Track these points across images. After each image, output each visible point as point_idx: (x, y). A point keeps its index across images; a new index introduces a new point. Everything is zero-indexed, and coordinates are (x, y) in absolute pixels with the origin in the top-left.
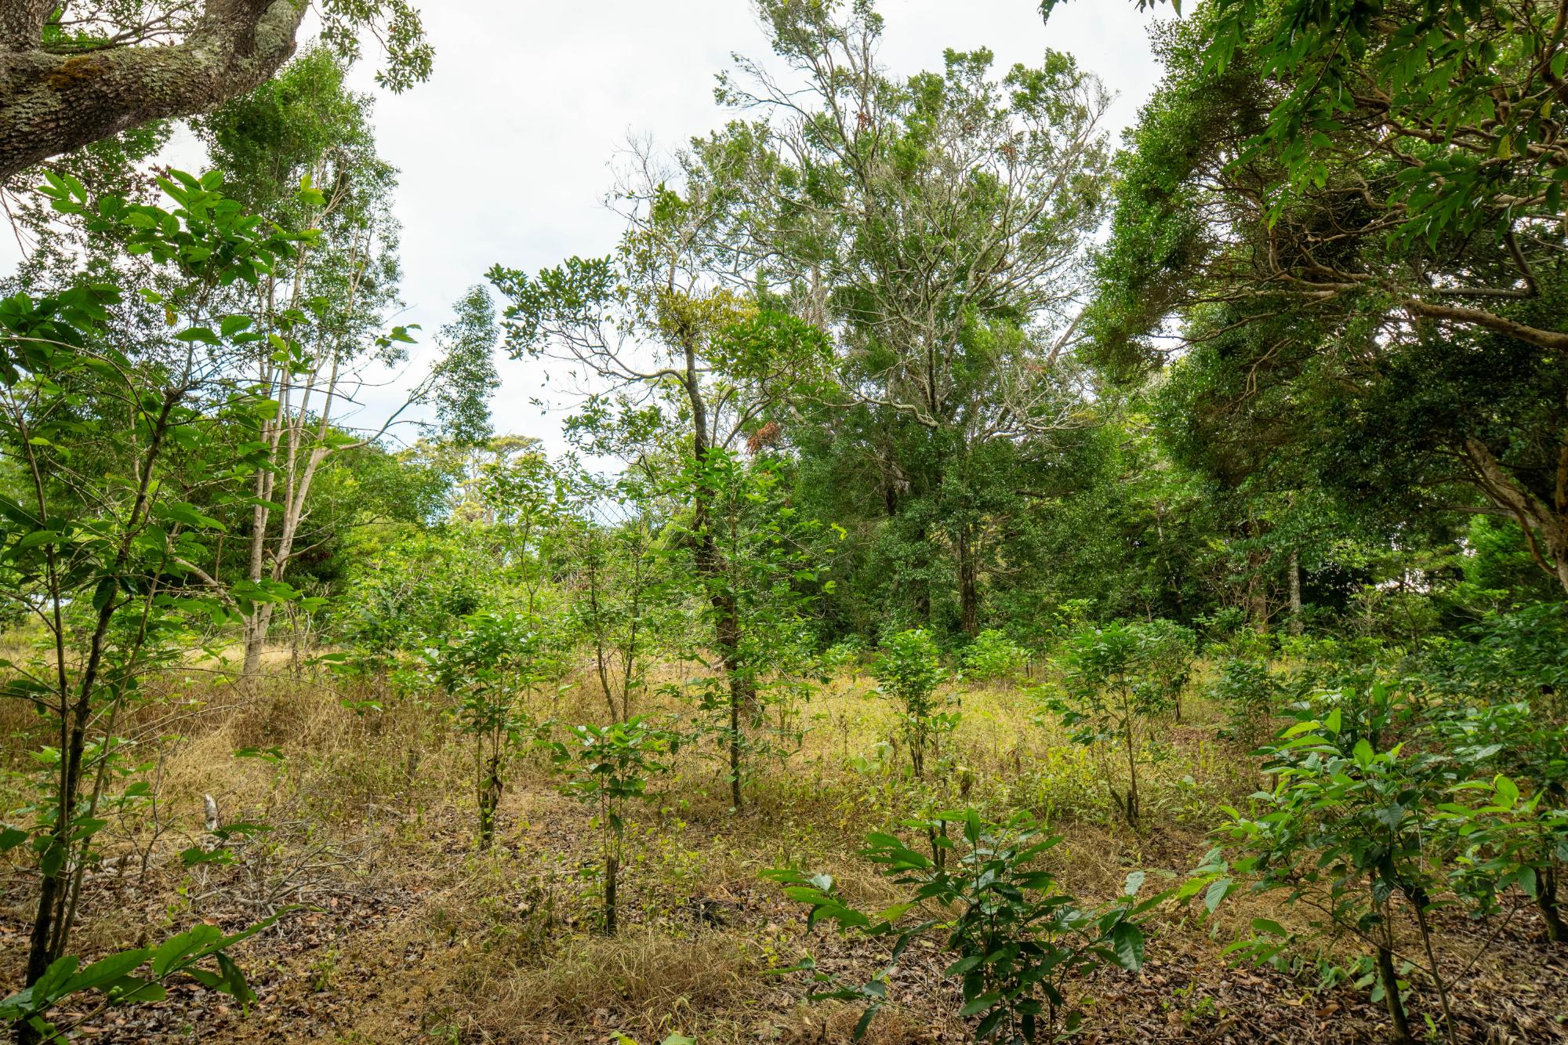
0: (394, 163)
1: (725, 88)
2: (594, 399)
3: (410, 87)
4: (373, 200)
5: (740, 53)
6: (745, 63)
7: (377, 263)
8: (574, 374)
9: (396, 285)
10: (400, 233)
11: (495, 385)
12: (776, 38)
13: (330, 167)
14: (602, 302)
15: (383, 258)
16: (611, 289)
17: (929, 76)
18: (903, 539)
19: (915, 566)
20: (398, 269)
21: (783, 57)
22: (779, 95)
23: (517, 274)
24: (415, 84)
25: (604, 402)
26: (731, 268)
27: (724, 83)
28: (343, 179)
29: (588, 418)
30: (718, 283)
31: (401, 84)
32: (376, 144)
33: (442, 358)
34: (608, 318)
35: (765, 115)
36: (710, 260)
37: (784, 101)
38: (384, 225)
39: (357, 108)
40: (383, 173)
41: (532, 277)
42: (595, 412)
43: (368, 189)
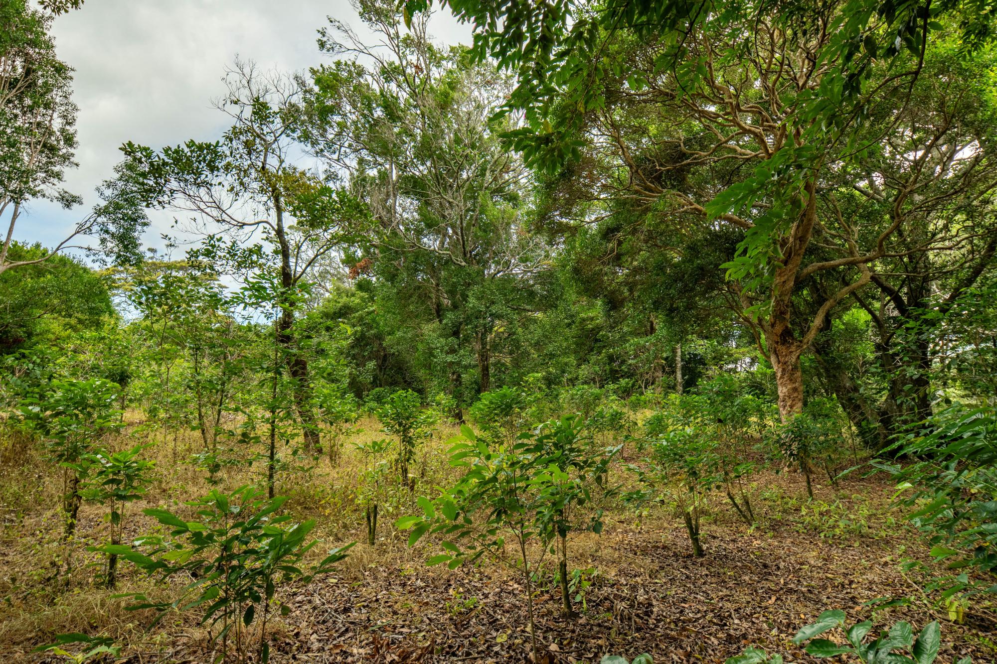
0: (69, 64)
1: (325, 39)
2: (211, 238)
3: (66, 11)
4: (55, 89)
5: (334, 17)
6: (337, 24)
7: (58, 133)
8: (195, 220)
9: (72, 150)
10: (76, 114)
11: (145, 224)
12: (362, 11)
13: (19, 62)
14: (216, 173)
15: (62, 131)
16: (221, 164)
17: (463, 46)
18: (441, 336)
19: (447, 353)
20: (75, 139)
21: (366, 23)
22: (362, 48)
23: (146, 149)
24: (70, 9)
25: (219, 240)
26: (335, 156)
27: (324, 36)
28: (28, 72)
29: (207, 250)
30: (328, 167)
31: (59, 9)
32: (56, 50)
33: (103, 204)
34: (220, 184)
35: (353, 59)
36: (322, 151)
37: (365, 51)
38: (63, 108)
39: (39, 22)
40: (60, 69)
41: (158, 151)
42: (213, 246)
43: (51, 81)
